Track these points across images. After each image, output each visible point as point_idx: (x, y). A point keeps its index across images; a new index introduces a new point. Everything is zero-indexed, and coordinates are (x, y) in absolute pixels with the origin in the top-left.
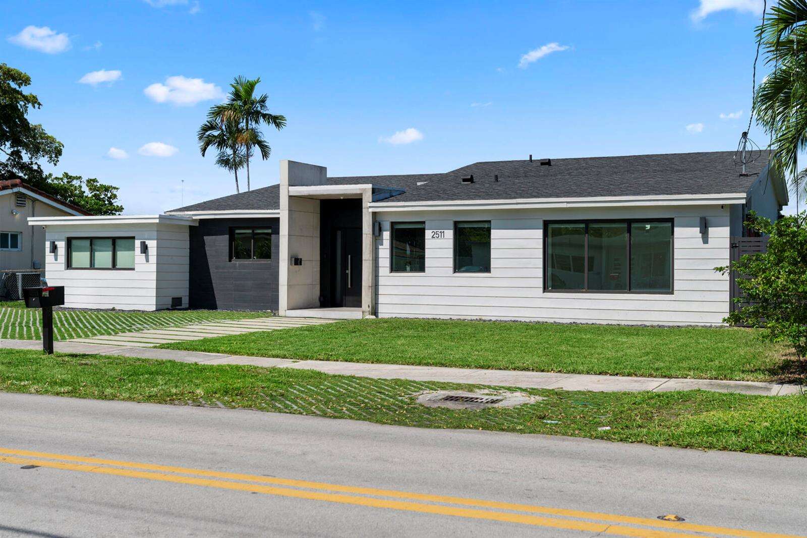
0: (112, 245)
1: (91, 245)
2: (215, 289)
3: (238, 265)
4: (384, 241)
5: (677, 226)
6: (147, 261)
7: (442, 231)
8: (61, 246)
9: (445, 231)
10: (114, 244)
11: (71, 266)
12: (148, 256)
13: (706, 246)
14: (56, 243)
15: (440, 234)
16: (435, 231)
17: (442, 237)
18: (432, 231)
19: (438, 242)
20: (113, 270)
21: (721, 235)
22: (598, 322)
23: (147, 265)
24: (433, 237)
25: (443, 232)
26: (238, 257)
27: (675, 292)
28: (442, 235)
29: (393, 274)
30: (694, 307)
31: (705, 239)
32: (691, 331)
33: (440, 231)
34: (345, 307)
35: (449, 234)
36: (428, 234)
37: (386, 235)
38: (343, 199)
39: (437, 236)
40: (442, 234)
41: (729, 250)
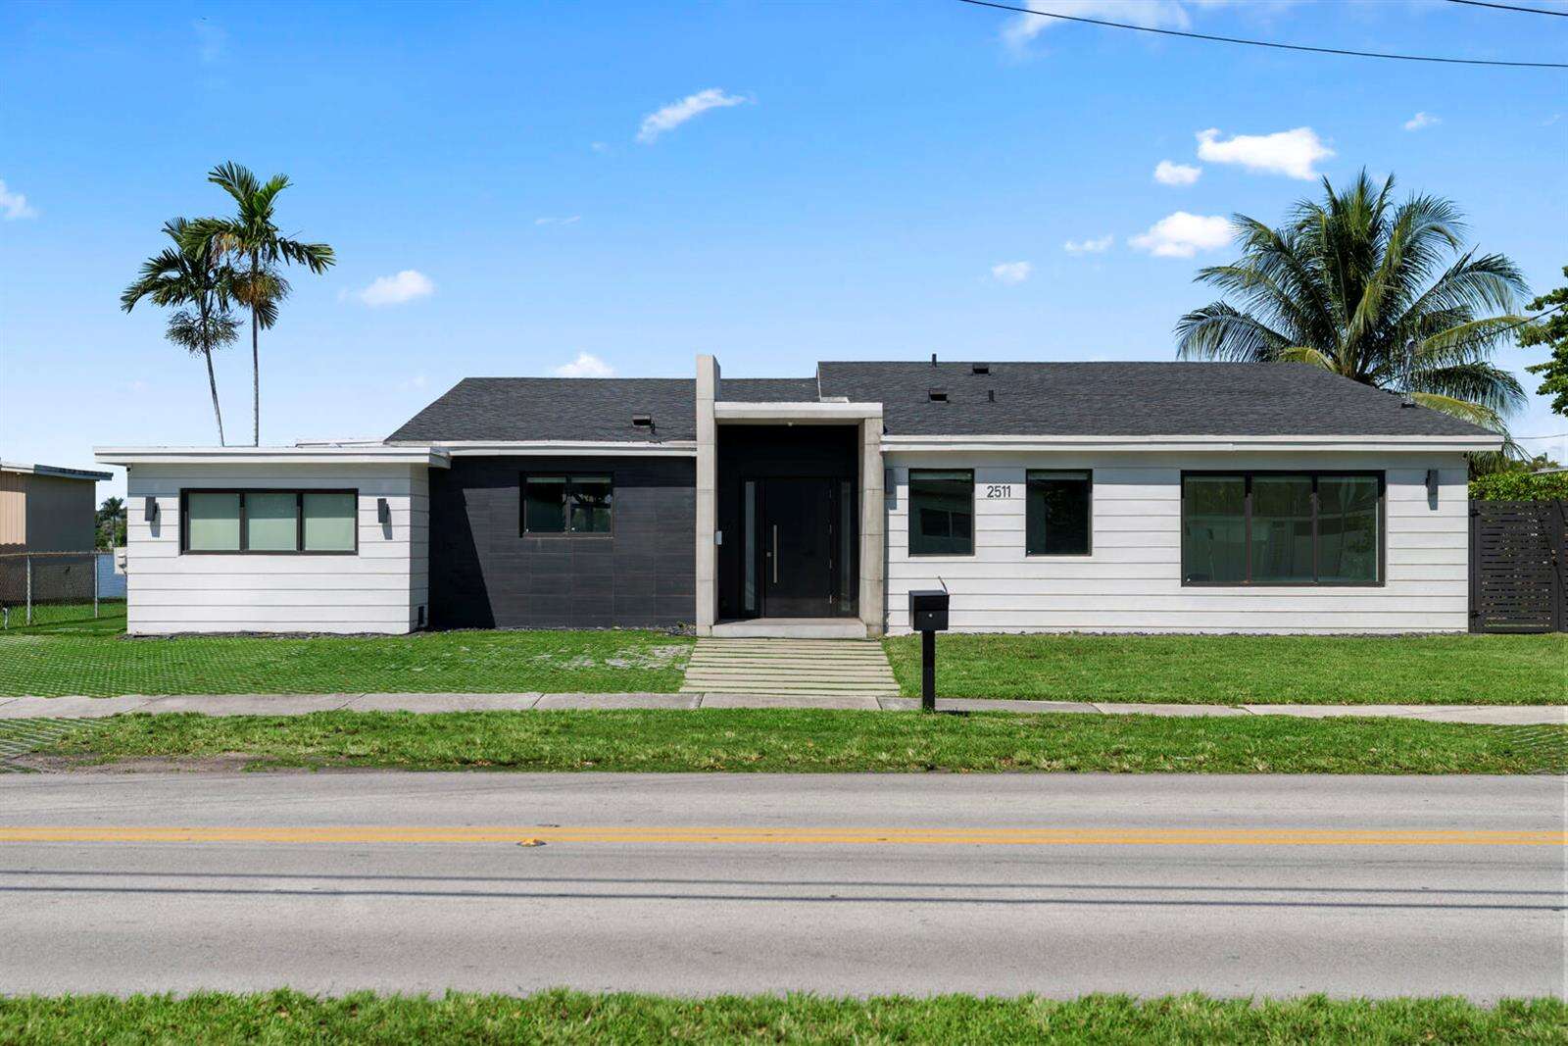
0: (298, 505)
1: (242, 504)
2: (488, 590)
3: (539, 544)
4: (898, 502)
5: (1392, 483)
6: (388, 535)
7: (1007, 486)
8: (170, 507)
9: (1012, 486)
10: (300, 503)
11: (188, 547)
12: (390, 526)
13: (1434, 513)
14: (158, 500)
15: (1002, 491)
16: (994, 485)
17: (1007, 496)
18: (988, 485)
19: (999, 504)
20: (299, 554)
21: (1456, 496)
22: (1272, 632)
23: (388, 545)
24: (989, 496)
25: (1009, 487)
26: (535, 529)
27: (1387, 582)
28: (1007, 493)
29: (912, 559)
30: (1419, 605)
31: (1433, 504)
32: (1412, 641)
33: (1002, 485)
34: (766, 617)
35: (1019, 491)
36: (981, 490)
37: (902, 491)
38: (793, 426)
39: (998, 493)
40: (1007, 490)
41: (1467, 519)
